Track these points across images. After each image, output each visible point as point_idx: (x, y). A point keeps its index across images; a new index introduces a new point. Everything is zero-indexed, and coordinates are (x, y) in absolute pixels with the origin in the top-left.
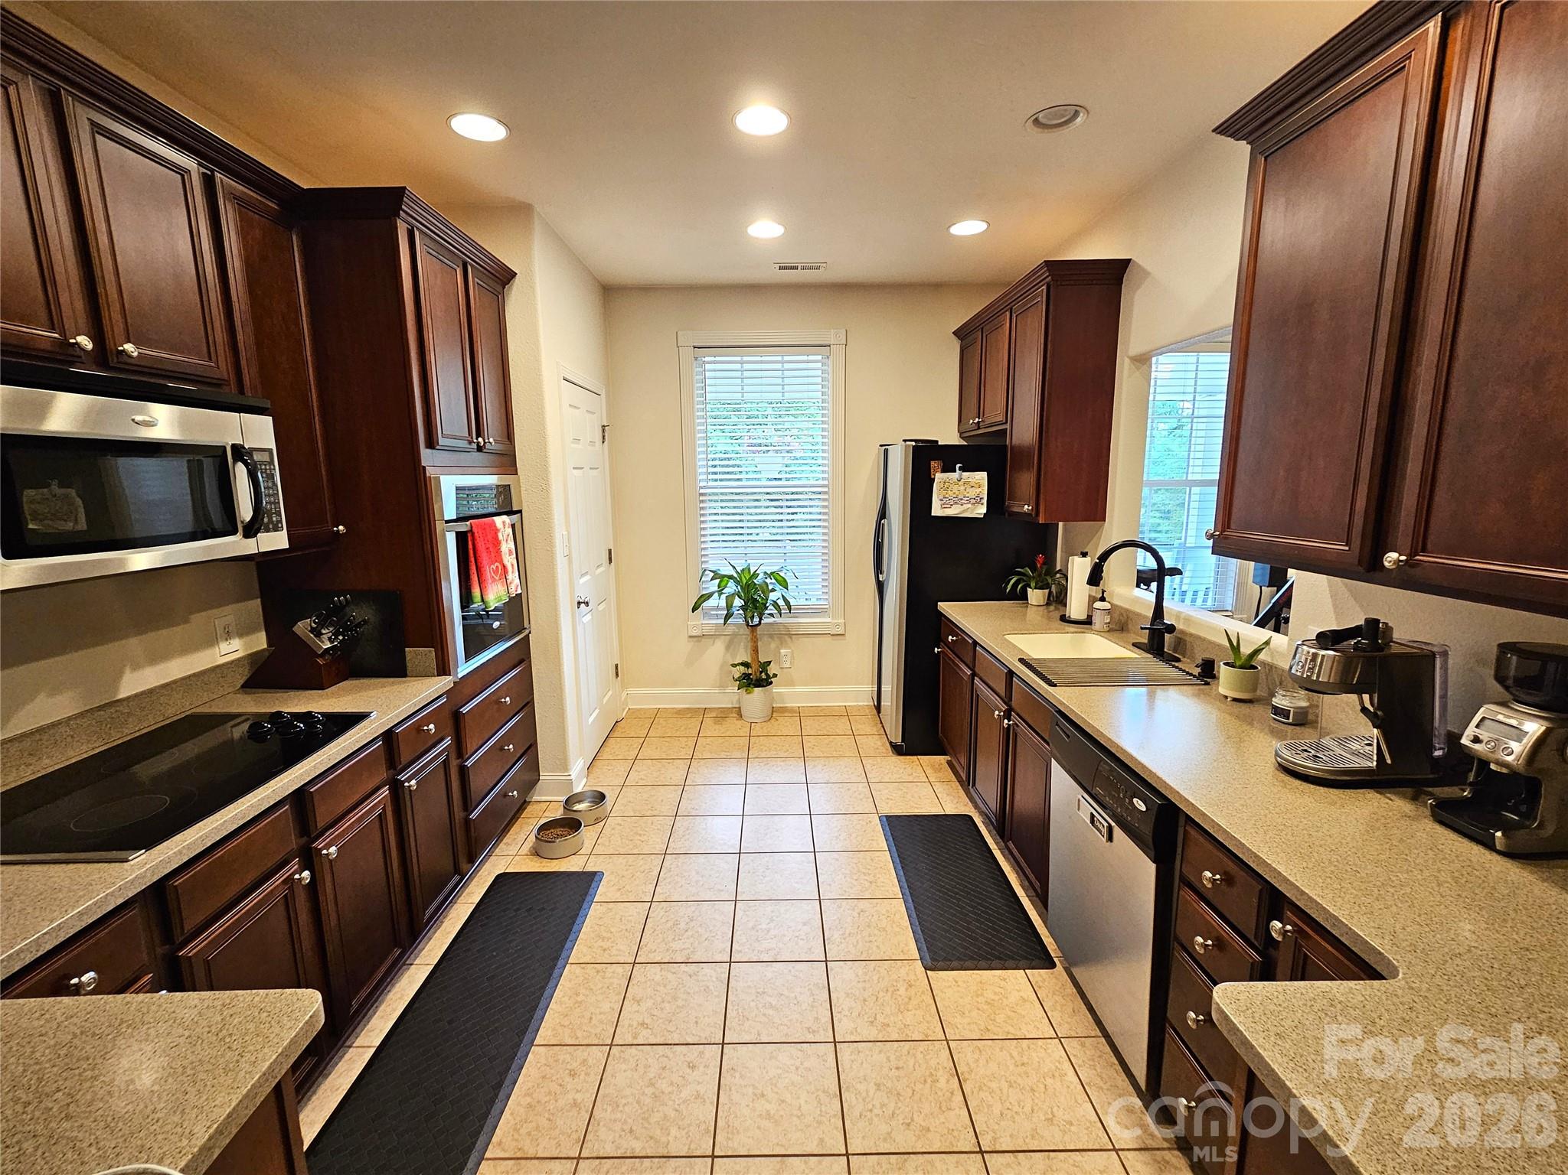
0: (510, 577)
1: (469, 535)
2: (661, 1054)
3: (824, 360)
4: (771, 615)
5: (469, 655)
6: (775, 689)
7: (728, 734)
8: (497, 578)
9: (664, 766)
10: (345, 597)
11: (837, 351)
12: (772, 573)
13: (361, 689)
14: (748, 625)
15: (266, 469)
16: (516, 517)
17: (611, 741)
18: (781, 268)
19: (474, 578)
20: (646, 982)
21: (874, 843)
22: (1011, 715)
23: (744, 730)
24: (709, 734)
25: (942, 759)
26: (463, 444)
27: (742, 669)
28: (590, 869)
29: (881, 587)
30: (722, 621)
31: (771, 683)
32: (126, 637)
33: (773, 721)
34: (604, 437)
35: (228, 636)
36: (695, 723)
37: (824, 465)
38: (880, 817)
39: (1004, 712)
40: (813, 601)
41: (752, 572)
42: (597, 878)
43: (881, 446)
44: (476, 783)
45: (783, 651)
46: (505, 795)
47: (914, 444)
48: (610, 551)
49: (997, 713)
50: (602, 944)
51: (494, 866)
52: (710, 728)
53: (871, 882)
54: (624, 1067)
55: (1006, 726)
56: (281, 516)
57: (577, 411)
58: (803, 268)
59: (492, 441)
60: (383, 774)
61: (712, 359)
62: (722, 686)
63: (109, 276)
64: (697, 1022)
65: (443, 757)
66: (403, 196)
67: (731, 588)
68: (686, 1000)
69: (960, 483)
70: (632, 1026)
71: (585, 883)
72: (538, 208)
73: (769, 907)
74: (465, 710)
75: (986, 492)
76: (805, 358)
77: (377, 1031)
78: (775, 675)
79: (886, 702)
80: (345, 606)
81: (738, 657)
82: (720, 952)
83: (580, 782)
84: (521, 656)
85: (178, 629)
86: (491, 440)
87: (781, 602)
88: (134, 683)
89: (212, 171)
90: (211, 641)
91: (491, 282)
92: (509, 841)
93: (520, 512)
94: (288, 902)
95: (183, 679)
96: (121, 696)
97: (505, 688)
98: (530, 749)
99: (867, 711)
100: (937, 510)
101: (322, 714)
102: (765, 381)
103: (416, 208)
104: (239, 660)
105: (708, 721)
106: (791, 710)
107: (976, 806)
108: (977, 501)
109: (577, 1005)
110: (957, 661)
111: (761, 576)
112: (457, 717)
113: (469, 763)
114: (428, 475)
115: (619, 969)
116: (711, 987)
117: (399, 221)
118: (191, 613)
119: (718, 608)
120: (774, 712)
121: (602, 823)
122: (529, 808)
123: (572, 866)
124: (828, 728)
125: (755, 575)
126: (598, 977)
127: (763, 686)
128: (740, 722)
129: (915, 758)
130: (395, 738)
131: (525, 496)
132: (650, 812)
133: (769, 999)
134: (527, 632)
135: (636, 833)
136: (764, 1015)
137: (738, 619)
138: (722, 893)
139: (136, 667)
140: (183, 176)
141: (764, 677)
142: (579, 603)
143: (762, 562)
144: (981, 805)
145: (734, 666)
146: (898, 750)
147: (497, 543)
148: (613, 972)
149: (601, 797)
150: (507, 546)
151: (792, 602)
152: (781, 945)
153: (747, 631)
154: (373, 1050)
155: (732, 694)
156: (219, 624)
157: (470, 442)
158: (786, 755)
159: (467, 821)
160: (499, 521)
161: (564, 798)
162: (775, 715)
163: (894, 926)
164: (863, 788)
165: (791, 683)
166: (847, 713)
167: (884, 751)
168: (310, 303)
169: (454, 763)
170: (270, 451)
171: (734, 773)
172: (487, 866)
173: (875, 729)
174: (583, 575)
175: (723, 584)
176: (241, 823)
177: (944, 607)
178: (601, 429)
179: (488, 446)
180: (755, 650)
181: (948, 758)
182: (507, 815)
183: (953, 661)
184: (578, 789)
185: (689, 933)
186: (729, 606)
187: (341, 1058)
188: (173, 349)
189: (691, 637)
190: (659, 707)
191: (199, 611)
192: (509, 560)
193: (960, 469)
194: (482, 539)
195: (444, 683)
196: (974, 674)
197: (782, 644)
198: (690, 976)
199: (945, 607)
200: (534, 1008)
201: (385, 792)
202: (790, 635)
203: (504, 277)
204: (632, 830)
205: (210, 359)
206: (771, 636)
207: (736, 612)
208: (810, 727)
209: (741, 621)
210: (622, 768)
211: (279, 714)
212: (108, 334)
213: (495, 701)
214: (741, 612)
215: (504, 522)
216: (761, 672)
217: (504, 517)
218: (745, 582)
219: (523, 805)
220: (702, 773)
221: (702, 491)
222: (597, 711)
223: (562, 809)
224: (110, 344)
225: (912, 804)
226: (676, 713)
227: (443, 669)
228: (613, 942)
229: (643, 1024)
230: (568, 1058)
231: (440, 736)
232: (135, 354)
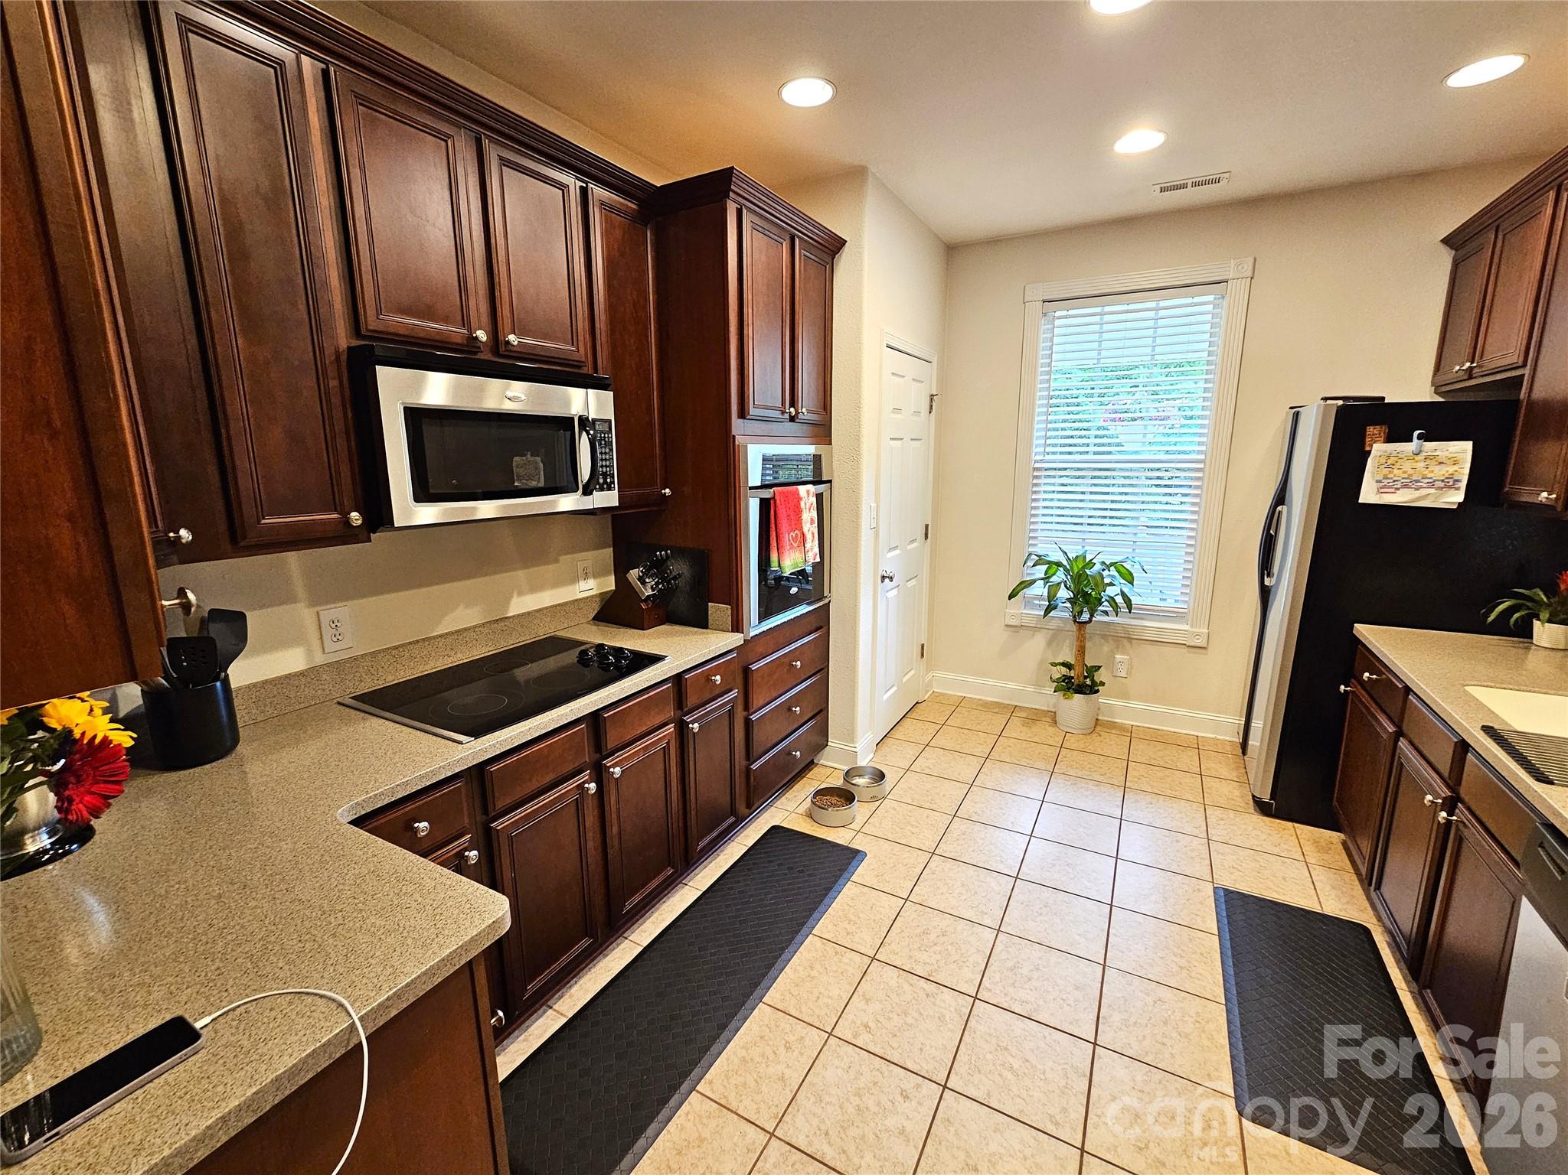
0: (808, 545)
1: (772, 502)
2: (877, 1067)
3: (1217, 302)
4: (1106, 613)
5: (764, 616)
6: (1102, 699)
7: (1036, 739)
8: (796, 545)
9: (955, 759)
10: (666, 552)
11: (1238, 289)
12: (1112, 564)
13: (672, 634)
14: (1075, 621)
15: (605, 437)
16: (821, 488)
17: (907, 721)
18: (1162, 190)
19: (774, 543)
20: (880, 983)
21: (1199, 919)
22: (1455, 807)
23: (1057, 739)
24: (1014, 735)
25: (1335, 837)
26: (777, 414)
27: (1064, 670)
28: (855, 846)
29: (1266, 594)
30: (1042, 613)
31: (1098, 691)
32: (515, 569)
33: (1094, 735)
34: (931, 407)
35: (586, 576)
36: (1001, 720)
37: (1201, 435)
38: (1215, 888)
39: (1444, 799)
40: (1170, 603)
41: (1087, 560)
42: (858, 857)
43: (1291, 408)
44: (760, 736)
45: (1118, 657)
46: (789, 754)
47: (1340, 402)
48: (927, 527)
49: (1429, 797)
50: (848, 926)
51: (772, 817)
52: (1016, 729)
53: (1181, 968)
54: (836, 1062)
55: (1443, 821)
56: (613, 478)
57: (902, 380)
58: (1195, 184)
59: (807, 408)
60: (670, 712)
61: (1064, 313)
62: (1038, 684)
63: (504, 282)
64: (921, 1049)
65: (728, 707)
66: (732, 176)
67: (1060, 576)
68: (917, 1020)
69: (1417, 458)
70: (855, 1023)
71: (847, 858)
72: (873, 169)
73: (1037, 952)
74: (754, 667)
75: (1467, 471)
76: (1189, 300)
77: (647, 933)
78: (1102, 684)
79: (1254, 742)
80: (666, 561)
81: (1061, 657)
82: (967, 982)
83: (867, 756)
84: (820, 621)
85: (551, 567)
86: (804, 410)
87: (1119, 599)
88: (520, 605)
89: (586, 182)
90: (574, 580)
91: (818, 253)
92: (790, 797)
93: (830, 482)
94: (579, 804)
95: (551, 607)
96: (508, 615)
97: (798, 653)
98: (821, 713)
99: (1229, 748)
100: (1369, 494)
101: (631, 651)
102: (1129, 334)
103: (744, 186)
104: (592, 597)
105: (1015, 721)
106: (1121, 728)
107: (1379, 919)
108: (1450, 484)
109: (809, 979)
110: (1373, 708)
111: (1098, 567)
112: (746, 671)
113: (754, 717)
114: (737, 443)
115: (857, 957)
116: (947, 1018)
117: (729, 201)
118: (561, 555)
119: (1041, 598)
120: (1097, 725)
121: (878, 803)
122: (815, 771)
123: (839, 838)
124: (1167, 758)
125: (1091, 564)
126: (835, 959)
127: (1085, 694)
128: (1051, 730)
129: (1289, 824)
130: (684, 682)
131: (836, 467)
132: (928, 804)
133: (1011, 1060)
134: (827, 601)
135: (909, 823)
136: (1000, 1075)
137: (1063, 613)
138: (985, 916)
139: (520, 594)
140: (563, 191)
141: (1088, 682)
142: (883, 577)
143: (1100, 549)
144: (1384, 916)
145: (1054, 664)
146: (1263, 808)
147: (798, 511)
148: (850, 959)
149: (880, 776)
150: (809, 516)
151: (1135, 600)
152: (1041, 1002)
153: (1074, 628)
154: (640, 949)
155: (1047, 697)
156: (581, 565)
157: (783, 413)
158: (1101, 778)
159: (748, 770)
160: (802, 490)
161: (846, 768)
162: (1098, 728)
163: (1203, 1035)
164: (1199, 845)
165: (1125, 695)
166: (1197, 745)
167: (1242, 805)
168: (657, 291)
169: (740, 714)
170: (610, 421)
171: (1033, 786)
172: (766, 815)
173: (1235, 774)
174: (891, 549)
175: (1051, 572)
176: (543, 732)
177: (1364, 631)
178: (928, 399)
179: (800, 416)
180: (1081, 651)
181: (1342, 836)
182: (791, 773)
183: (1367, 708)
184: (863, 762)
185: (938, 948)
186: (1051, 597)
187: (618, 945)
188: (545, 337)
189: (1007, 626)
190: (964, 695)
191: (566, 554)
192: (810, 528)
193: (1420, 437)
194: (783, 506)
195: (735, 640)
196: (1399, 734)
197: (1118, 648)
198: (927, 995)
199: (1366, 632)
200: (770, 967)
201: (670, 728)
202: (1130, 639)
203: (833, 246)
204: (905, 819)
205: (573, 344)
206: (1104, 637)
207: (1061, 604)
208: (1141, 752)
209: (1067, 615)
210: (911, 751)
211: (621, 650)
212: (500, 328)
213: (786, 663)
214: (1068, 605)
215: (808, 491)
216: (1086, 677)
217: (810, 487)
218: (1076, 571)
219: (810, 765)
220: (993, 775)
221: (1037, 465)
222: (895, 689)
223: (842, 780)
224: (501, 338)
225: (1272, 886)
226: (982, 705)
227: (737, 626)
228: (859, 928)
229: (866, 1026)
230: (788, 1028)
231: (727, 687)
232: (516, 343)
